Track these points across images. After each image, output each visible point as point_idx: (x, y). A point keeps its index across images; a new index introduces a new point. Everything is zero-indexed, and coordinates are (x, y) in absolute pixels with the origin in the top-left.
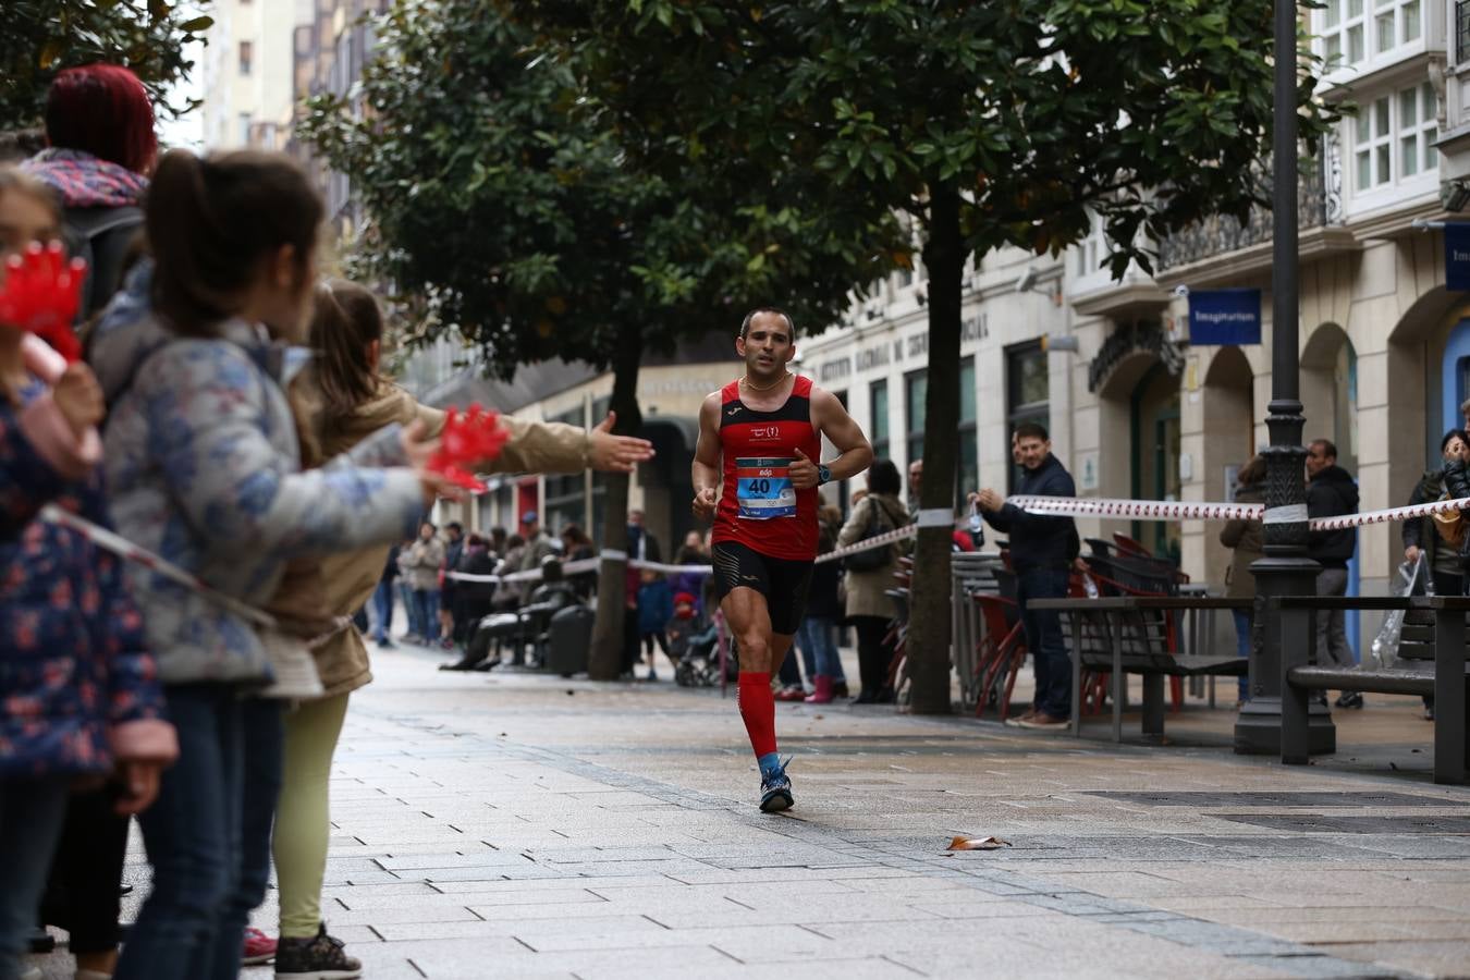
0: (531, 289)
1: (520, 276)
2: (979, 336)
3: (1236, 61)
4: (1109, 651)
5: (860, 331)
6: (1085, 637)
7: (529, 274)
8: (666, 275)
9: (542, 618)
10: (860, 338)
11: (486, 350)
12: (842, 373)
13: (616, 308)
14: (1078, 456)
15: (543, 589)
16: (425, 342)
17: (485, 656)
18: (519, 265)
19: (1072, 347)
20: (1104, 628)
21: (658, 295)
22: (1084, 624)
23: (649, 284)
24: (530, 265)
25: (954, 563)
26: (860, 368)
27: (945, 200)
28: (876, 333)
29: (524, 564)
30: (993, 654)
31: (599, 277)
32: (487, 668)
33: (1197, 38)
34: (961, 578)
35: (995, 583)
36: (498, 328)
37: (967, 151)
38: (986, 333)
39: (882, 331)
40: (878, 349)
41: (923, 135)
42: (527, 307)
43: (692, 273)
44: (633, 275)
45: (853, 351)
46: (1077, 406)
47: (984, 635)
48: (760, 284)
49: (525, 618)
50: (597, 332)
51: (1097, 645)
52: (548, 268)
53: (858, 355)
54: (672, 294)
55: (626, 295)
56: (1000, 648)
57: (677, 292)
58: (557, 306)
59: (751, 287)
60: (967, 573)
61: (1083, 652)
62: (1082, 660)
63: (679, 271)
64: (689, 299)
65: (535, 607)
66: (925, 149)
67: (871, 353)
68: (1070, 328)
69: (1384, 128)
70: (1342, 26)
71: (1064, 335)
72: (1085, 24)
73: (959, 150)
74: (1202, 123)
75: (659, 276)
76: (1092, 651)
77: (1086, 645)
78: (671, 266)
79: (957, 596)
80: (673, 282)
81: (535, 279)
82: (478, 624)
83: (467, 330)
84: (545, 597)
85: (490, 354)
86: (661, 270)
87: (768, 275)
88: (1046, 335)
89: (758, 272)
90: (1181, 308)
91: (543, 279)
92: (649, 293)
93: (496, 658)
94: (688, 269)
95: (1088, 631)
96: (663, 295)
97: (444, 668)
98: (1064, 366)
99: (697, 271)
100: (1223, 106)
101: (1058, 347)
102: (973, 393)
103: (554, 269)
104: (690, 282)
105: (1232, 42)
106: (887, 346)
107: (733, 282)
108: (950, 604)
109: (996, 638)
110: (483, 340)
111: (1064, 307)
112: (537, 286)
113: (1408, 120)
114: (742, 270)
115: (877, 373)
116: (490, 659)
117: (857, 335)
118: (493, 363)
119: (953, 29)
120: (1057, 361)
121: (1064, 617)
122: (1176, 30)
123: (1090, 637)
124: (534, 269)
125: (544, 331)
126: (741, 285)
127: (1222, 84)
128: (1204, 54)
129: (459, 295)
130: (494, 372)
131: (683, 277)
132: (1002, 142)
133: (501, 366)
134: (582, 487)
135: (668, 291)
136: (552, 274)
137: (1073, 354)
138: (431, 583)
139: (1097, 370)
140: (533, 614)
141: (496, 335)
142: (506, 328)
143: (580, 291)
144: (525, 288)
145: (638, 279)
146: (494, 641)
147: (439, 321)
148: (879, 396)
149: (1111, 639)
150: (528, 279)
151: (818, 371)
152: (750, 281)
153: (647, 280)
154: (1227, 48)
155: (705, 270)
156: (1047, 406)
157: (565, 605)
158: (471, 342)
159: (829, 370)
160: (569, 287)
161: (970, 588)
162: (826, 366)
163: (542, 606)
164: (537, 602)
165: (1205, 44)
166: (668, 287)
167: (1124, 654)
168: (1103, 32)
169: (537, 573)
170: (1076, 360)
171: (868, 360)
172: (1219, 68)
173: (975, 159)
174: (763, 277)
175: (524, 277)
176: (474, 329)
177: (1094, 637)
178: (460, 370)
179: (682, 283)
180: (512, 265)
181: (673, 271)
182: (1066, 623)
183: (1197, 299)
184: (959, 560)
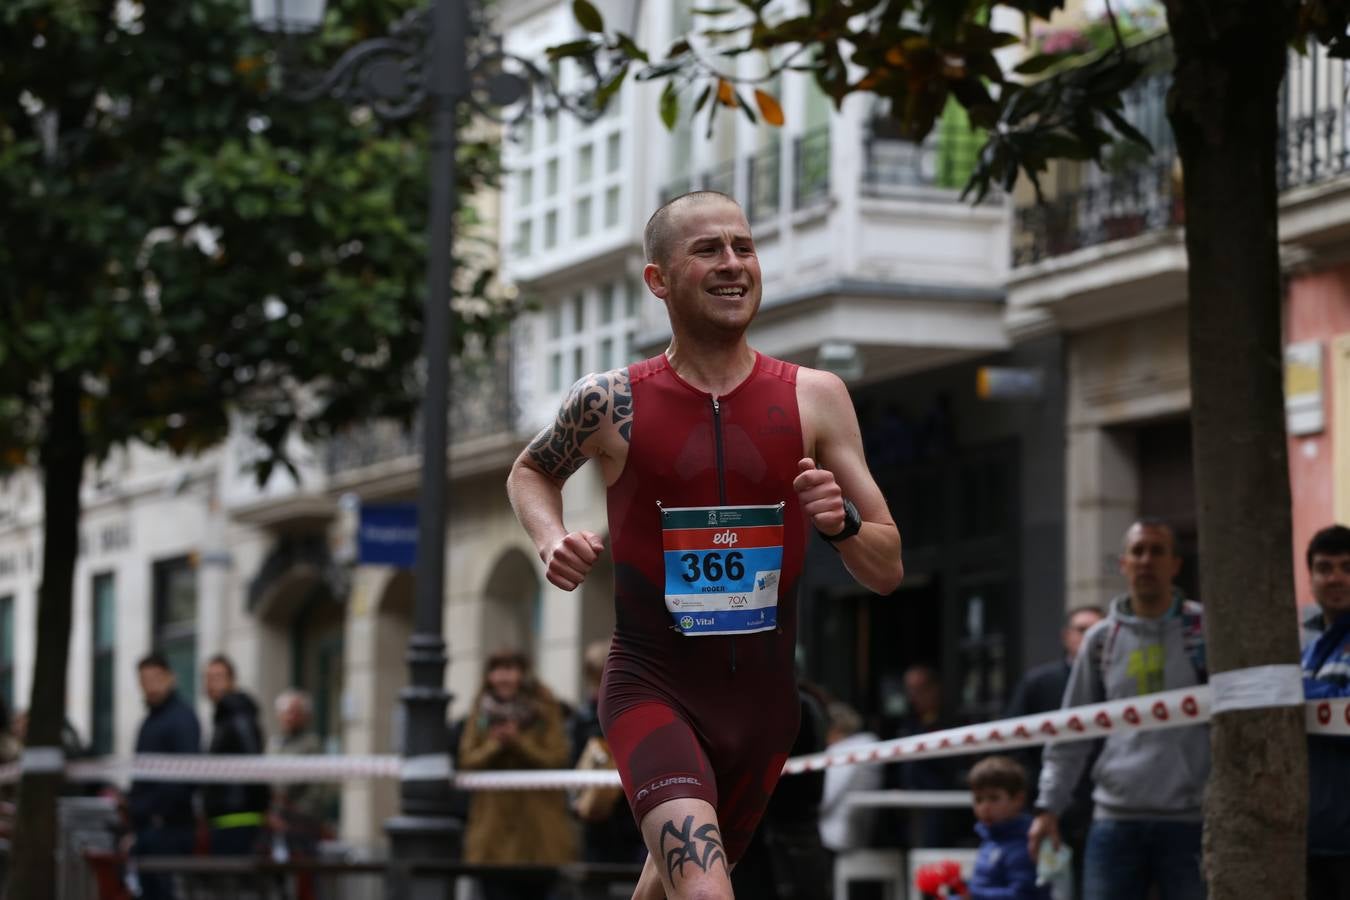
2: (122, 546)
3: (401, 247)
19: (227, 562)
27: (67, 392)
33: (356, 219)
37: (90, 336)
38: (131, 543)
41: (38, 315)
66: (40, 332)
69: (579, 326)
70: (538, 209)
71: (217, 547)
72: (230, 197)
73: (81, 335)
74: (359, 317)
79: (64, 853)
90: (348, 522)
98: (218, 586)
100: (384, 298)
101: (211, 562)
105: (397, 225)
111: (221, 516)
113: (607, 317)
119: (77, 195)
120: (209, 582)
121: (178, 881)
122: (335, 209)
127: (384, 270)
128: (366, 238)
132: (131, 327)
137: (227, 571)
139: (256, 590)
154: (390, 234)
165: (368, 225)
168: (251, 208)
170: (231, 578)
172: (382, 252)
173: (100, 346)
183: (370, 513)
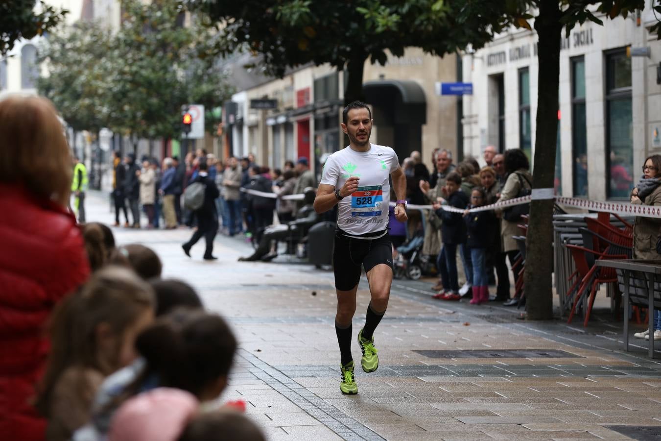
0: (292, 23)
1: (286, 15)
2: (588, 42)
4: (647, 298)
5: (512, 35)
6: (632, 286)
7: (292, 13)
8: (380, 14)
9: (304, 228)
10: (512, 39)
11: (266, 57)
12: (500, 61)
13: (348, 34)
14: (650, 125)
15: (305, 208)
16: (226, 54)
17: (268, 251)
18: (285, 7)
19: (647, 54)
20: (643, 281)
21: (374, 26)
22: (631, 277)
23: (369, 19)
24: (292, 7)
25: (554, 222)
26: (512, 59)
28: (522, 37)
29: (295, 190)
30: (579, 283)
31: (337, 14)
32: (269, 260)
34: (560, 232)
35: (580, 236)
36: (273, 42)
38: (592, 41)
39: (526, 36)
40: (523, 47)
42: (292, 33)
43: (396, 12)
44: (358, 13)
45: (507, 47)
46: (649, 92)
47: (574, 270)
48: (441, 19)
49: (293, 227)
50: (335, 50)
51: (640, 292)
52: (304, 9)
53: (510, 51)
54: (383, 26)
55: (354, 25)
56: (583, 280)
57: (386, 25)
58: (310, 32)
59: (435, 21)
60: (563, 229)
61: (630, 295)
62: (630, 300)
63: (388, 10)
64: (394, 29)
65: (299, 221)
67: (518, 49)
68: (645, 41)
71: (641, 46)
75: (375, 14)
76: (636, 295)
77: (632, 290)
78: (383, 7)
79: (557, 243)
80: (383, 18)
81: (295, 17)
82: (263, 230)
83: (254, 44)
84: (306, 214)
85: (269, 60)
86: (376, 10)
87: (446, 12)
88: (630, 45)
89: (439, 11)
91: (301, 16)
92: (369, 25)
93: (275, 254)
94: (394, 9)
95: (634, 282)
96: (378, 26)
97: (242, 260)
98: (642, 66)
99: (400, 10)
101: (638, 54)
102: (584, 78)
103: (308, 10)
104: (395, 18)
106: (529, 46)
107: (423, 17)
108: (553, 248)
109: (581, 273)
110: (264, 51)
111: (642, 28)
112: (296, 21)
114: (429, 10)
115: (523, 63)
116: (271, 254)
117: (510, 37)
118: (271, 66)
120: (637, 64)
123: (635, 286)
124: (295, 10)
125: (303, 46)
126: (428, 19)
129: (248, 24)
130: (271, 71)
131: (391, 14)
133: (276, 68)
134: (337, 125)
135: (380, 24)
136: (306, 13)
137: (647, 58)
138: (235, 196)
140: (298, 225)
141: (272, 47)
142: (279, 42)
143: (325, 24)
144: (289, 22)
145: (361, 16)
146: (273, 242)
147: (236, 39)
148: (524, 77)
149: (648, 289)
150: (291, 16)
151: (486, 58)
152: (434, 17)
153: (367, 17)
155: (405, 9)
156: (631, 91)
157: (318, 221)
158: (257, 52)
159: (492, 59)
160: (317, 21)
161: (565, 238)
162: (491, 56)
163: (303, 220)
164: (300, 218)
166: (381, 21)
167: (655, 299)
169: (301, 196)
170: (650, 62)
171: (517, 54)
174: (442, 14)
175: (288, 16)
176: (258, 43)
177: (639, 287)
178: (249, 70)
179: (390, 18)
180: (280, 8)
181: (384, 10)
182: (621, 276)
184: (558, 220)
